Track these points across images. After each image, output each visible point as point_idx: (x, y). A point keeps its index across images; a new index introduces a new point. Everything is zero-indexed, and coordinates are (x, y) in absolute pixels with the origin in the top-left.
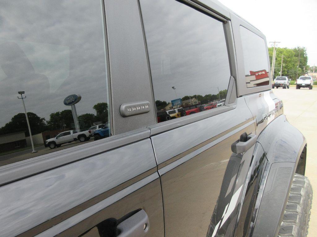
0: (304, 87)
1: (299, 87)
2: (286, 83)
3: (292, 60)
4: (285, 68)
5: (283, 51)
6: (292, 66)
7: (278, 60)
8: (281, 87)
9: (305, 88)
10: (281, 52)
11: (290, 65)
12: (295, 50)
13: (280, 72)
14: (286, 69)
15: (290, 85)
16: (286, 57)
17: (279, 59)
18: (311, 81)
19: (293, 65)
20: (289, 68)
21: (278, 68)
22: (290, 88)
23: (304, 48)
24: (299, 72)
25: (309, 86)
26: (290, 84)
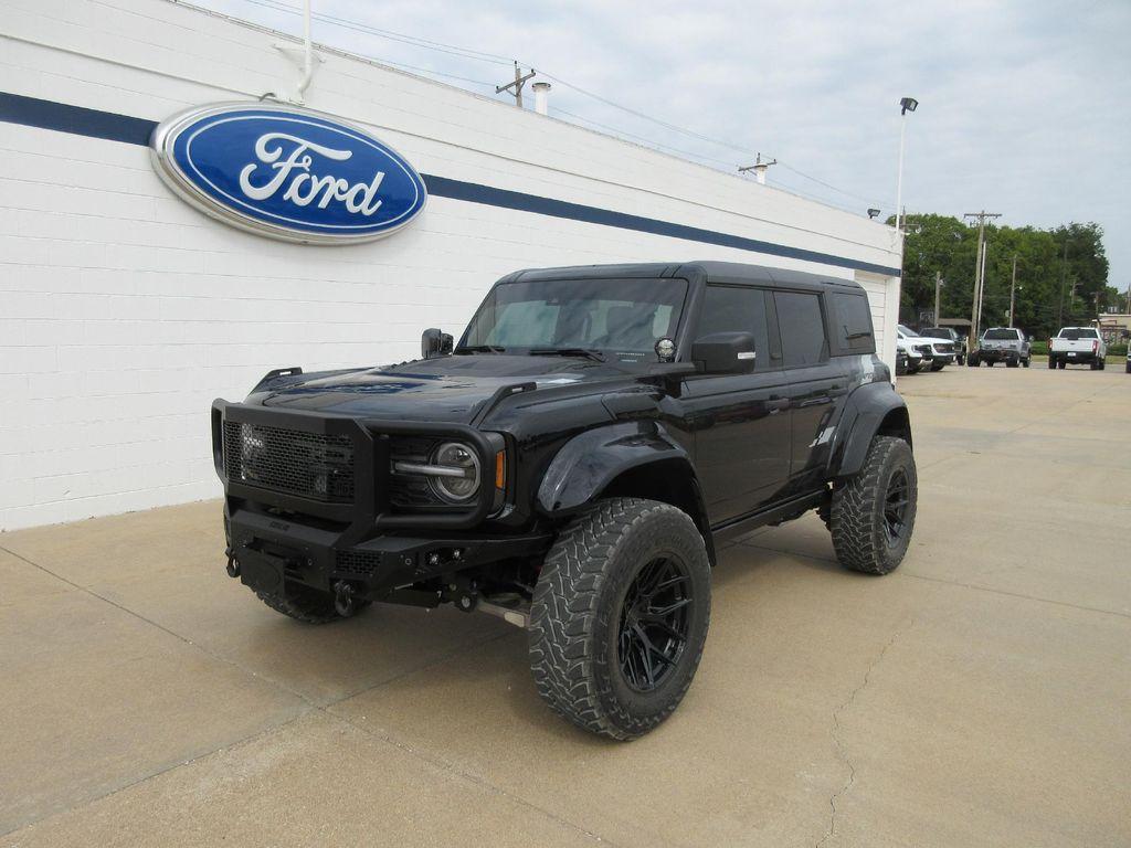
0: (1074, 361)
1: (1059, 360)
2: (1019, 349)
3: (1050, 268)
4: (1028, 297)
5: (1019, 240)
6: (1049, 291)
7: (1001, 270)
8: (1001, 361)
9: (1079, 366)
10: (1012, 244)
11: (1044, 288)
12: (1061, 235)
13: (1007, 312)
14: (1029, 303)
15: (1033, 357)
16: (1029, 261)
17: (1003, 266)
18: (1096, 343)
19: (1055, 286)
20: (1040, 296)
21: (1001, 297)
22: (1032, 363)
23: (1094, 226)
24: (1074, 311)
25: (1092, 361)
26: (1032, 352)
